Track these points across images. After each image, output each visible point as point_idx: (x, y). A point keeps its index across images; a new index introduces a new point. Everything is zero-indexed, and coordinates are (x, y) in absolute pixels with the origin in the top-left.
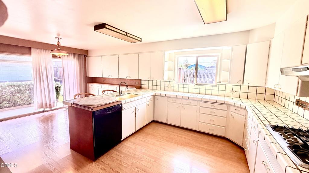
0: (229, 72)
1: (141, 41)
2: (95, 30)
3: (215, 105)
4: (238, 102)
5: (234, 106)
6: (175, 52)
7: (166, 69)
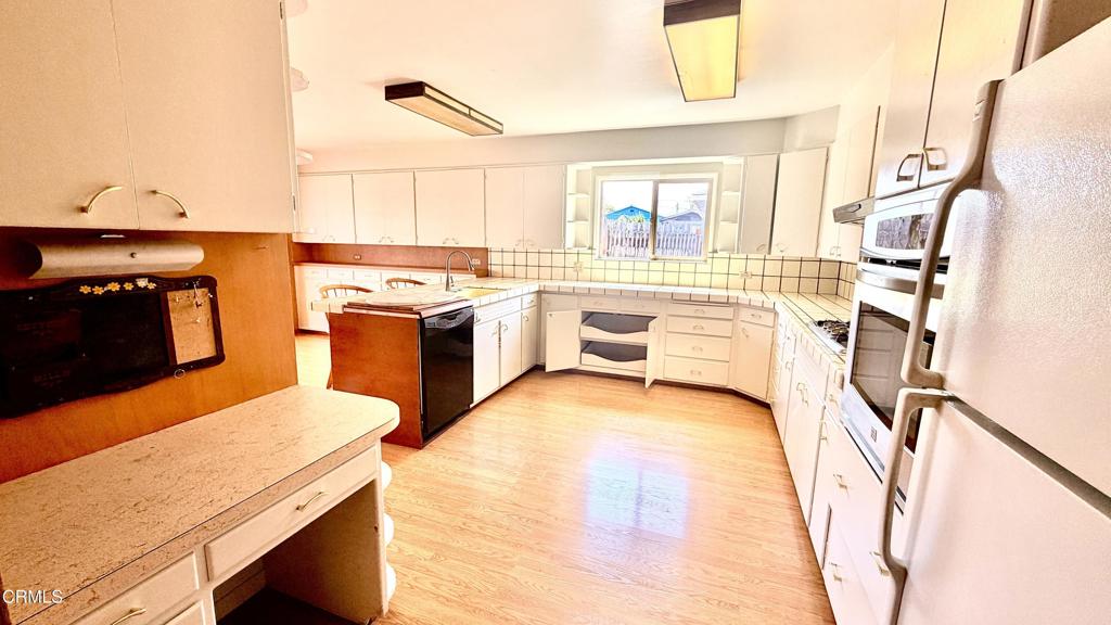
0: (737, 224)
1: (501, 132)
2: (387, 99)
3: (705, 308)
4: (757, 298)
5: (749, 306)
6: (594, 168)
7: (570, 215)
